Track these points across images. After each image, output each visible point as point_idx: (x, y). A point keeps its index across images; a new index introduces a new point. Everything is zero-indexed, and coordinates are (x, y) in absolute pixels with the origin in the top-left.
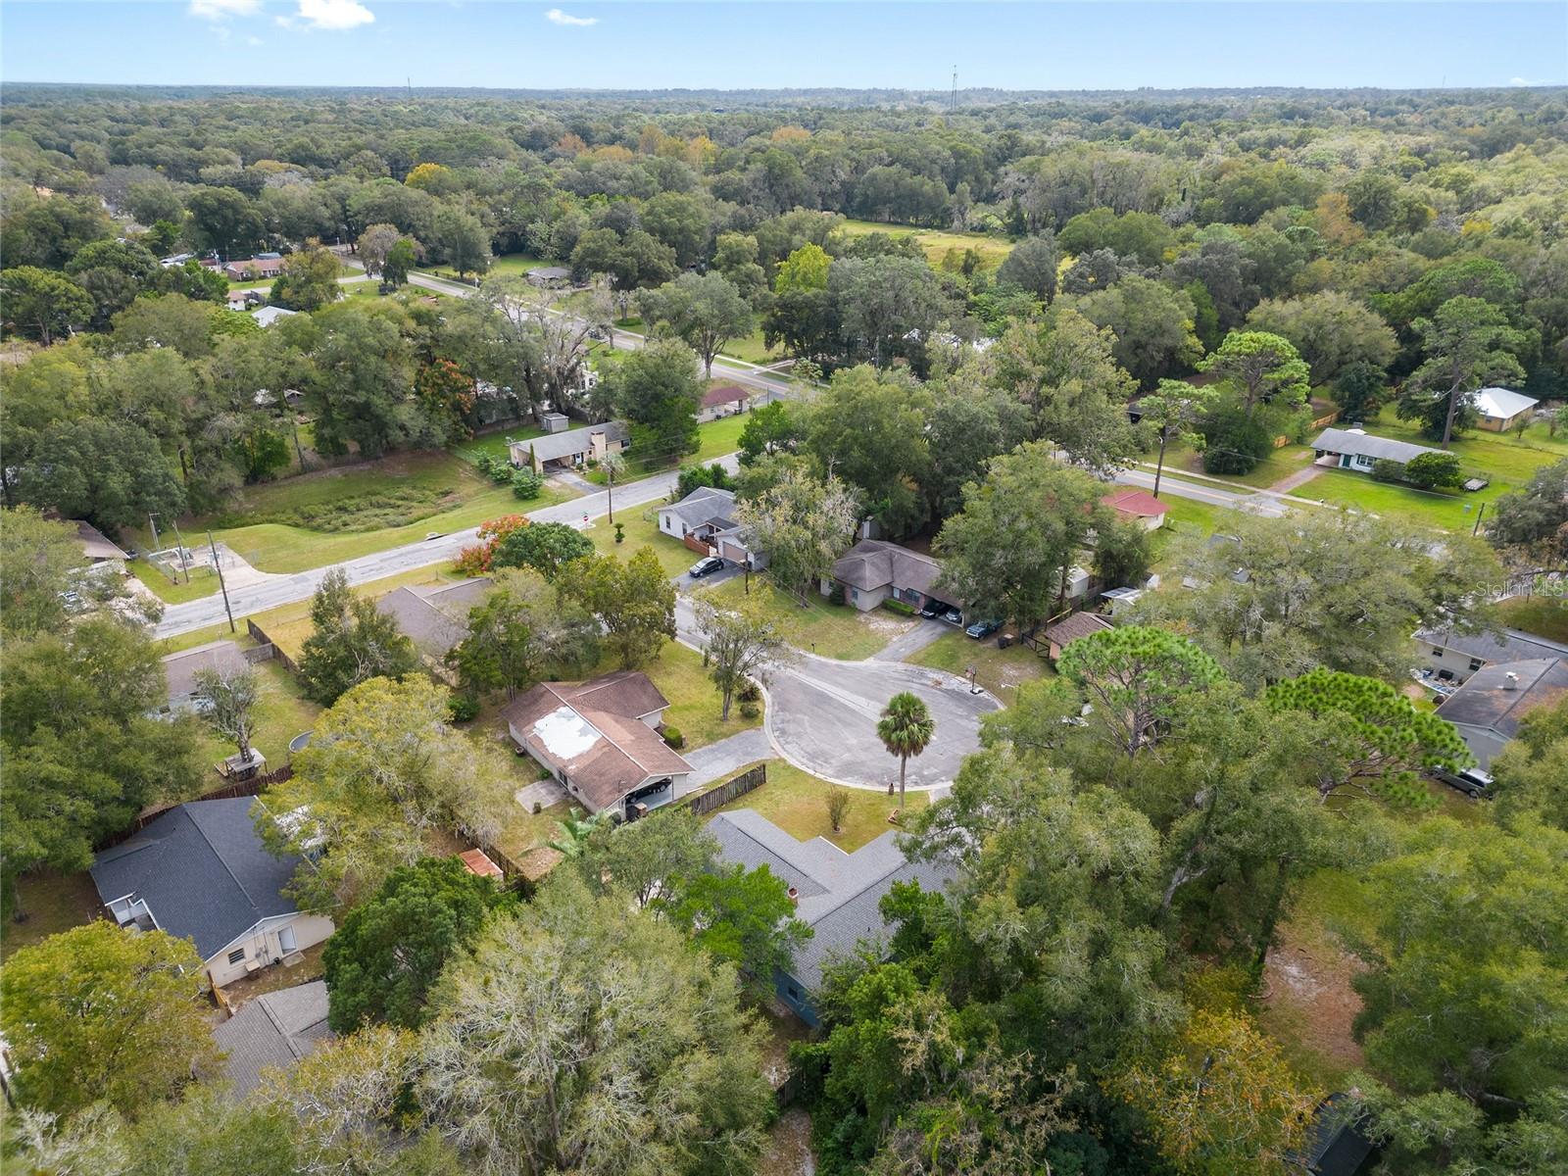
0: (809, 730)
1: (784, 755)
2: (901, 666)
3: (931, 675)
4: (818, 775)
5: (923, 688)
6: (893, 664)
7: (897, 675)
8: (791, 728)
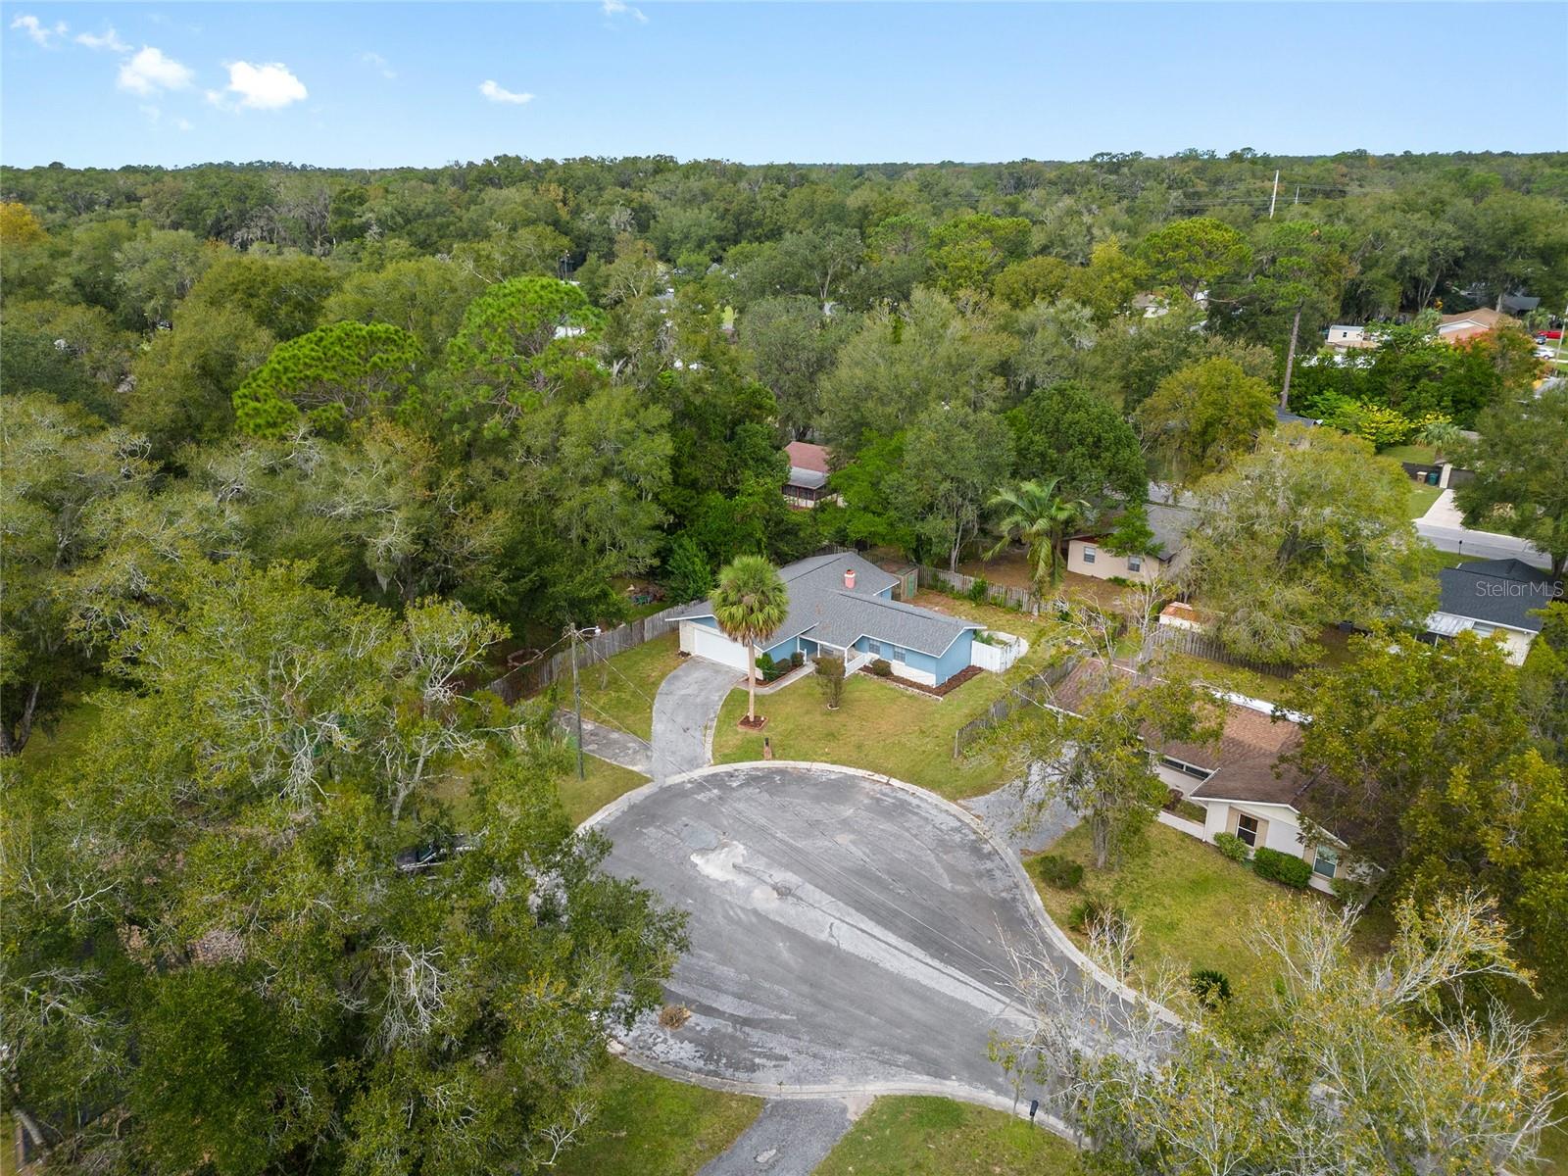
0: (932, 858)
1: (953, 808)
2: (770, 1085)
3: (681, 1051)
4: (885, 779)
5: (710, 999)
6: (793, 1092)
7: (778, 1043)
8: (965, 861)
